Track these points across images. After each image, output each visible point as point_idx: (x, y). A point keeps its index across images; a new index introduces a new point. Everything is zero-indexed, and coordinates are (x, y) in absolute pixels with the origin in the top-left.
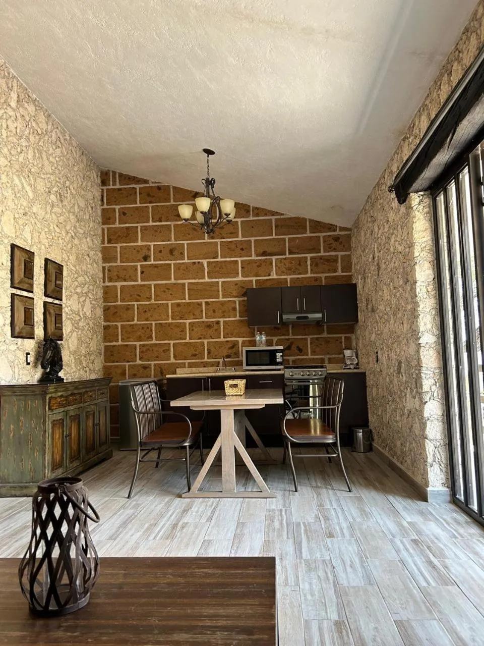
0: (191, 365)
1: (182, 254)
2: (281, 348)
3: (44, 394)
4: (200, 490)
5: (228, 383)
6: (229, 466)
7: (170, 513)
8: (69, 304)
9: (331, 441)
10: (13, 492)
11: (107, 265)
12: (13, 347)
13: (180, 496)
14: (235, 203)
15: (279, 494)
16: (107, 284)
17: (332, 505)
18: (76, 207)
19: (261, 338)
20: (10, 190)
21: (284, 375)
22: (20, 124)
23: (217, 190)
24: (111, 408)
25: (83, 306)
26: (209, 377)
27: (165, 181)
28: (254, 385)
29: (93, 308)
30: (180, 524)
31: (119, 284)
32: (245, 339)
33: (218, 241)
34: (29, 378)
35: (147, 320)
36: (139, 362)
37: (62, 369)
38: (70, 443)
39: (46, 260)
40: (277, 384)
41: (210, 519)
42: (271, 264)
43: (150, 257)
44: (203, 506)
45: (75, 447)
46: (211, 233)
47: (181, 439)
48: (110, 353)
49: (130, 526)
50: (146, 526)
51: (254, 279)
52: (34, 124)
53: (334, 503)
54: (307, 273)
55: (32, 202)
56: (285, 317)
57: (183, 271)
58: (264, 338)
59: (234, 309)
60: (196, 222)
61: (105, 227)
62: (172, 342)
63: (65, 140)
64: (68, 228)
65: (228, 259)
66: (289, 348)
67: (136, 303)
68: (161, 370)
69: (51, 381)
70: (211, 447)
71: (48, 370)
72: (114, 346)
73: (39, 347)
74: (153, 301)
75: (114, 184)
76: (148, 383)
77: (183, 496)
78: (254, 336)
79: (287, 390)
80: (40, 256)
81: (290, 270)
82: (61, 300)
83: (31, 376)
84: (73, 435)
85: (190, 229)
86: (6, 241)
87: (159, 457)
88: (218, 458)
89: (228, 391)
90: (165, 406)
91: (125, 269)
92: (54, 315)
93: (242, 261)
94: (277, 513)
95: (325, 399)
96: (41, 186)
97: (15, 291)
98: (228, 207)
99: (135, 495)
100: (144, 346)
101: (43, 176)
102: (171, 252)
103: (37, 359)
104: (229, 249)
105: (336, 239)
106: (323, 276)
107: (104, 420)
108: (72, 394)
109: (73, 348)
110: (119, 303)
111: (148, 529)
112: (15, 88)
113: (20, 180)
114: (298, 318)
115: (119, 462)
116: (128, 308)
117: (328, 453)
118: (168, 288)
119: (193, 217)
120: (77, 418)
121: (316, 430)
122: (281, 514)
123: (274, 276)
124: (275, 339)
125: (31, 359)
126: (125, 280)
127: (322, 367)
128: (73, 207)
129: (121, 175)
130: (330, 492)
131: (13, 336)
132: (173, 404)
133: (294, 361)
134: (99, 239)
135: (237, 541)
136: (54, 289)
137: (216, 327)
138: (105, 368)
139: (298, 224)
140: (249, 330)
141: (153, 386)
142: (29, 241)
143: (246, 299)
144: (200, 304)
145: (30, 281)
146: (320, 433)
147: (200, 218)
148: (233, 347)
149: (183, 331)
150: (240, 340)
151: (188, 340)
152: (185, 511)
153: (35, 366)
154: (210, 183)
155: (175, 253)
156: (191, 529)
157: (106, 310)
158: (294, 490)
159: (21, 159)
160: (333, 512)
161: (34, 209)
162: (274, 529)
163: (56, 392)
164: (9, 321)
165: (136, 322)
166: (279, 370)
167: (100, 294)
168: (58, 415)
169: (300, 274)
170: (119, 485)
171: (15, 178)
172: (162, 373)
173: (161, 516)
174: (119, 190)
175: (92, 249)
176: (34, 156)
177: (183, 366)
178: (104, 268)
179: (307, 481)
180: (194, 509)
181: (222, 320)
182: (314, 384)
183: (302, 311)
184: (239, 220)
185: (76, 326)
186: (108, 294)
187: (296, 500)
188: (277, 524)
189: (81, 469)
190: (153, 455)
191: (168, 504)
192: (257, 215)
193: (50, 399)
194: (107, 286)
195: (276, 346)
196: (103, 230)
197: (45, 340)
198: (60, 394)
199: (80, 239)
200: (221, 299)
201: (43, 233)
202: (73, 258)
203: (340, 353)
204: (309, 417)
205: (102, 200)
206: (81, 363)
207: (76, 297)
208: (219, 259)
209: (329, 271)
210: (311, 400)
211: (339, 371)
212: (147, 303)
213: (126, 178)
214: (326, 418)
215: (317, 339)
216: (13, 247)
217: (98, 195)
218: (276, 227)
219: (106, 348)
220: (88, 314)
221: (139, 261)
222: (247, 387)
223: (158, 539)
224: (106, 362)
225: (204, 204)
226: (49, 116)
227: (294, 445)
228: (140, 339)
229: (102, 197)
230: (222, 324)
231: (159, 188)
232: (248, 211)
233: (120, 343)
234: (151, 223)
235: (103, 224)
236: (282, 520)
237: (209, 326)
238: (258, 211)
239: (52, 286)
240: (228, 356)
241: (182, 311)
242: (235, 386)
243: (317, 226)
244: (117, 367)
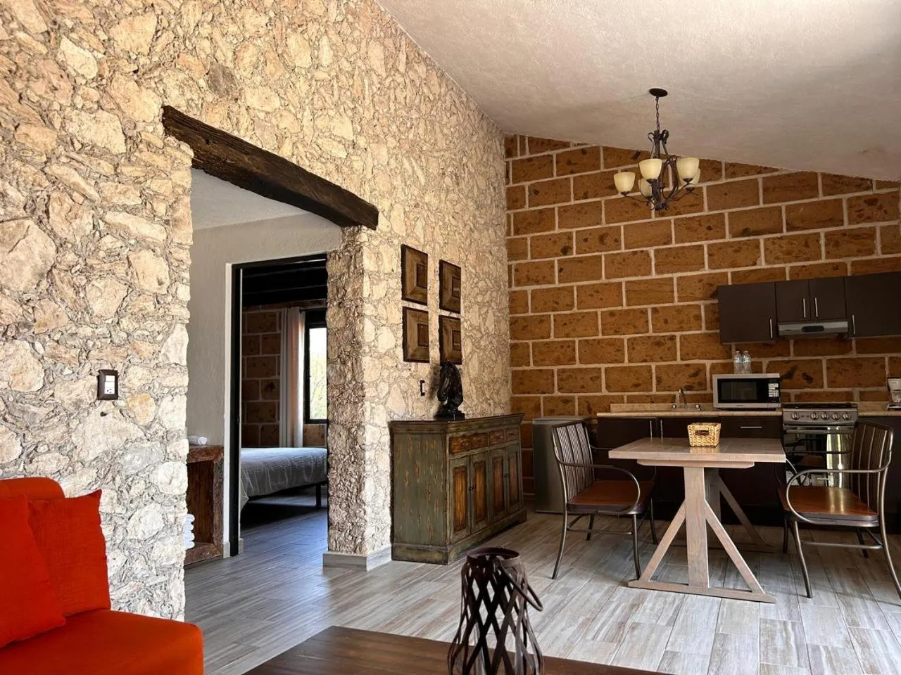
0: (631, 400)
1: (617, 241)
2: (777, 375)
3: (444, 432)
4: (654, 578)
5: (693, 428)
6: (698, 549)
7: (613, 606)
8: (469, 317)
9: (869, 525)
10: (410, 556)
11: (513, 263)
12: (406, 374)
13: (625, 585)
14: (702, 162)
15: (780, 598)
16: (514, 288)
17: (873, 625)
18: (475, 190)
19: (743, 360)
20: (399, 178)
21: (781, 418)
22: (409, 93)
23: (671, 147)
24: (524, 453)
25: (485, 319)
26: (660, 418)
27: (591, 141)
28: (733, 432)
29: (497, 322)
30: (629, 622)
31: (529, 289)
32: (715, 361)
33: (672, 218)
34: (424, 413)
35: (567, 336)
36: (557, 393)
37: (462, 401)
38: (475, 499)
39: (442, 263)
40: (771, 431)
41: (672, 622)
42: (758, 247)
43: (571, 248)
44: (661, 600)
45: (480, 503)
46: (662, 210)
47: (625, 505)
48: (519, 381)
49: (558, 617)
50: (581, 620)
51: (729, 271)
52: (426, 90)
53: (875, 621)
54: (819, 257)
55: (424, 190)
56: (782, 328)
57: (620, 265)
58: (747, 360)
59: (698, 318)
60: (639, 194)
61: (511, 212)
62: (603, 366)
63: (462, 102)
64: (466, 218)
65: (687, 244)
66: (789, 376)
67: (552, 314)
68: (589, 406)
69: (450, 417)
70: (670, 518)
71: (446, 402)
72: (524, 371)
73: (435, 374)
74: (575, 310)
75: (523, 153)
76: (574, 423)
77: (630, 584)
78: (731, 357)
79: (787, 439)
80: (434, 257)
81: (789, 255)
82: (459, 312)
83: (426, 410)
84: (478, 489)
85: (632, 204)
86: (396, 242)
87: (591, 527)
88: (682, 536)
89: (694, 440)
90: (599, 454)
91: (537, 266)
92: (450, 330)
93: (709, 246)
94: (779, 626)
95: (857, 456)
96: (434, 169)
97: (407, 304)
98: (689, 168)
99: (562, 576)
100: (564, 371)
101: (436, 155)
102: (602, 239)
103: (432, 389)
104: (689, 229)
105: (872, 201)
106: (849, 261)
107: (514, 469)
108: (476, 435)
109: (474, 373)
110: (530, 314)
111: (583, 624)
112: (403, 48)
113: (411, 164)
114: (805, 329)
115: (535, 529)
116: (542, 320)
117: (862, 543)
118: (596, 290)
119: (636, 187)
120: (481, 466)
121: (839, 507)
122: (786, 629)
123: (762, 264)
124: (765, 362)
125: (426, 388)
126: (537, 282)
127: (849, 406)
128: (471, 191)
129: (531, 140)
130: (869, 603)
131: (405, 359)
132: (613, 454)
133: (798, 397)
134: (504, 230)
135: (717, 659)
136: (450, 300)
137: (669, 343)
138: (512, 399)
139: (802, 183)
140: (721, 347)
141: (580, 427)
142: (422, 240)
143: (716, 301)
144: (644, 312)
145: (423, 290)
146: (846, 511)
147: (646, 189)
148: (696, 374)
149: (620, 350)
150: (708, 363)
151: (626, 364)
152: (634, 606)
153: (431, 397)
154: (660, 137)
155: (608, 240)
156: (646, 632)
157: (513, 322)
158: (806, 594)
159: (411, 136)
160: (875, 635)
161: (427, 199)
162: (775, 650)
163: (457, 431)
164: (400, 342)
165: (552, 338)
166: (774, 409)
167: (505, 302)
168: (458, 460)
169: (808, 259)
170: (539, 560)
171: (405, 161)
172: (590, 410)
173: (601, 608)
174: (530, 160)
175: (495, 244)
176: (426, 129)
177: (621, 400)
178: (510, 267)
179: (826, 584)
180: (648, 604)
181: (678, 334)
182: (834, 433)
183: (811, 318)
184: (704, 185)
185: (476, 345)
186: (515, 302)
187: (808, 609)
188: (779, 643)
189: (489, 532)
190: (584, 523)
191: (610, 594)
192: (734, 175)
193: (451, 439)
194: (514, 292)
195: (767, 372)
196: (509, 216)
197: (442, 364)
198: (462, 433)
199: (480, 233)
200: (676, 303)
201: (437, 228)
202: (472, 258)
203: (881, 385)
204: (826, 485)
205: (507, 176)
206: (484, 394)
207: (476, 308)
208: (674, 245)
209: (859, 252)
210: (829, 457)
211: (881, 413)
212: (568, 312)
213: (539, 144)
214: (860, 491)
215: (839, 361)
216: (404, 248)
217: (502, 170)
218: (765, 190)
219: (514, 374)
220: (490, 329)
221: (557, 255)
222: (723, 435)
223: (598, 639)
224: (514, 392)
225: (652, 168)
226: (443, 74)
227: (803, 526)
228: (558, 361)
229: (507, 172)
230: (678, 339)
231: (584, 152)
232: (718, 171)
233: (532, 367)
234: (573, 202)
235: (509, 208)
236: (788, 638)
237: (658, 343)
238: (734, 169)
239: (448, 296)
240: (689, 388)
241: (617, 322)
242: (705, 433)
243: (836, 183)
244: (528, 399)
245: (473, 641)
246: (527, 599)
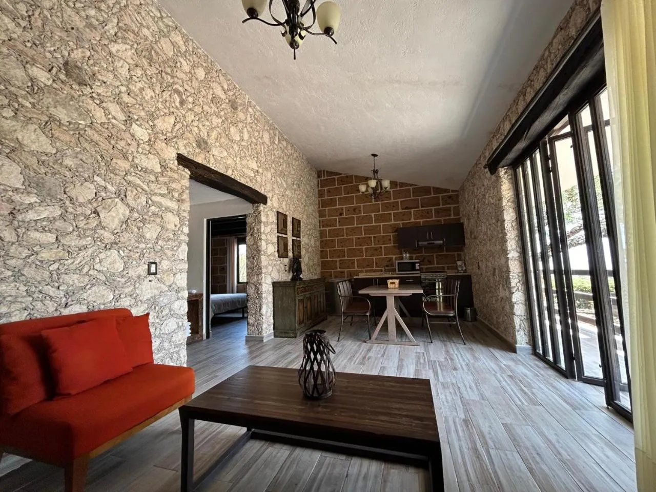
0: (366, 271)
1: (360, 211)
2: (419, 261)
3: (295, 286)
4: (376, 339)
5: (389, 281)
6: (392, 327)
7: (361, 351)
8: (304, 240)
9: (452, 315)
10: (281, 335)
11: (321, 219)
12: (279, 262)
13: (365, 342)
14: (391, 182)
15: (421, 344)
16: (322, 229)
17: (454, 352)
18: (306, 190)
19: (406, 255)
20: (276, 185)
21: (420, 277)
22: (280, 152)
23: (379, 176)
24: (326, 293)
25: (310, 241)
26: (377, 278)
27: (350, 173)
28: (404, 283)
29: (315, 242)
30: (367, 357)
31: (327, 229)
32: (397, 256)
33: (380, 203)
34: (286, 278)
35: (342, 247)
36: (339, 269)
37: (301, 273)
38: (307, 311)
39: (293, 218)
40: (417, 282)
41: (383, 355)
42: (411, 213)
43: (343, 213)
44: (379, 347)
45: (309, 312)
46: (377, 199)
47: (365, 311)
48: (324, 265)
49: (340, 356)
50: (349, 357)
51: (401, 222)
52: (286, 151)
53: (455, 350)
54: (432, 217)
55: (286, 190)
56: (420, 243)
57: (361, 220)
58: (408, 255)
59: (390, 240)
60: (367, 193)
61: (320, 199)
62: (356, 258)
63: (300, 156)
64: (302, 200)
65: (385, 212)
66: (422, 261)
67: (336, 238)
68: (350, 274)
69: (297, 280)
70: (381, 316)
71: (295, 274)
72: (326, 261)
73: (291, 262)
74: (345, 237)
75: (324, 177)
76: (345, 281)
77: (367, 342)
78: (402, 254)
79: (422, 285)
80: (290, 216)
81: (422, 217)
82: (300, 238)
83: (287, 277)
84: (308, 308)
85: (365, 197)
86: (274, 210)
87: (352, 320)
88: (386, 322)
89: (389, 286)
90: (355, 292)
91: (330, 220)
92: (297, 245)
93: (394, 213)
94: (421, 354)
95: (446, 290)
96: (290, 181)
97: (279, 234)
98: (386, 183)
99: (342, 340)
100: (341, 260)
101: (290, 176)
102: (354, 210)
103: (290, 268)
104: (386, 207)
105: (450, 197)
106: (442, 219)
107: (322, 299)
108: (308, 286)
109: (306, 262)
110: (328, 238)
111: (350, 358)
112: (277, 135)
113: (280, 179)
114: (428, 244)
115: (331, 322)
116: (332, 241)
117: (449, 321)
118: (353, 229)
119: (367, 191)
120: (310, 299)
121: (441, 309)
122: (424, 356)
123: (413, 220)
124: (414, 256)
125: (287, 268)
126: (331, 226)
127: (444, 272)
128: (304, 190)
129: (327, 172)
130: (452, 344)
131: (279, 257)
132: (360, 292)
133: (426, 269)
134: (317, 206)
135: (399, 368)
136: (297, 233)
137: (380, 250)
138: (322, 272)
139: (426, 190)
140: (399, 251)
141: (347, 282)
142: (285, 210)
143: (396, 233)
144: (370, 238)
145: (285, 229)
146: (444, 308)
147: (370, 191)
148: (389, 261)
149: (362, 252)
150: (394, 257)
151: (364, 257)
152: (369, 350)
153: (289, 272)
154: (375, 172)
155: (357, 211)
156: (373, 360)
157: (322, 242)
158: (430, 342)
159: (280, 169)
160: (455, 356)
161: (287, 193)
162: (420, 363)
163: (300, 285)
164: (277, 250)
165: (336, 248)
166: (418, 274)
167: (318, 234)
168: (300, 297)
169: (429, 218)
170: (333, 334)
171: (278, 178)
172: (351, 275)
173: (356, 352)
174: (327, 179)
175: (314, 211)
176: (286, 166)
177: (362, 271)
178: (320, 220)
179: (438, 338)
180: (374, 349)
181: (383, 246)
182: (439, 282)
183: (430, 239)
184: (391, 190)
185: (307, 251)
186: (322, 234)
187: (432, 347)
188: (422, 361)
189: (313, 325)
190: (349, 319)
191: (359, 346)
192: (402, 187)
193: (297, 288)
194: (322, 230)
195: (415, 259)
196: (319, 200)
197: (293, 258)
198: (301, 286)
199: (308, 207)
200: (382, 234)
201: (291, 205)
202: (305, 216)
203: (454, 263)
204: (436, 301)
205: (318, 185)
206: (310, 270)
207: (307, 236)
208: (381, 213)
209: (446, 216)
210: (437, 291)
211: (454, 274)
212: (342, 238)
213: (331, 173)
214: (448, 302)
215: (440, 255)
216: (278, 213)
217: (316, 182)
218: (413, 192)
219: (322, 262)
220: (313, 245)
221: (338, 216)
222: (400, 283)
223: (356, 363)
224: (322, 269)
225: (373, 183)
226: (293, 146)
227: (429, 316)
228: (339, 257)
229: (318, 183)
230: (383, 248)
231: (347, 177)
232: (396, 185)
233: (329, 259)
234: (343, 196)
235: (319, 197)
236: (425, 358)
237: (376, 249)
238: (402, 185)
239: (295, 231)
240: (387, 266)
241: (361, 242)
242: (394, 283)
243: (437, 190)
244: (327, 272)
245: (308, 368)
246: (329, 350)
